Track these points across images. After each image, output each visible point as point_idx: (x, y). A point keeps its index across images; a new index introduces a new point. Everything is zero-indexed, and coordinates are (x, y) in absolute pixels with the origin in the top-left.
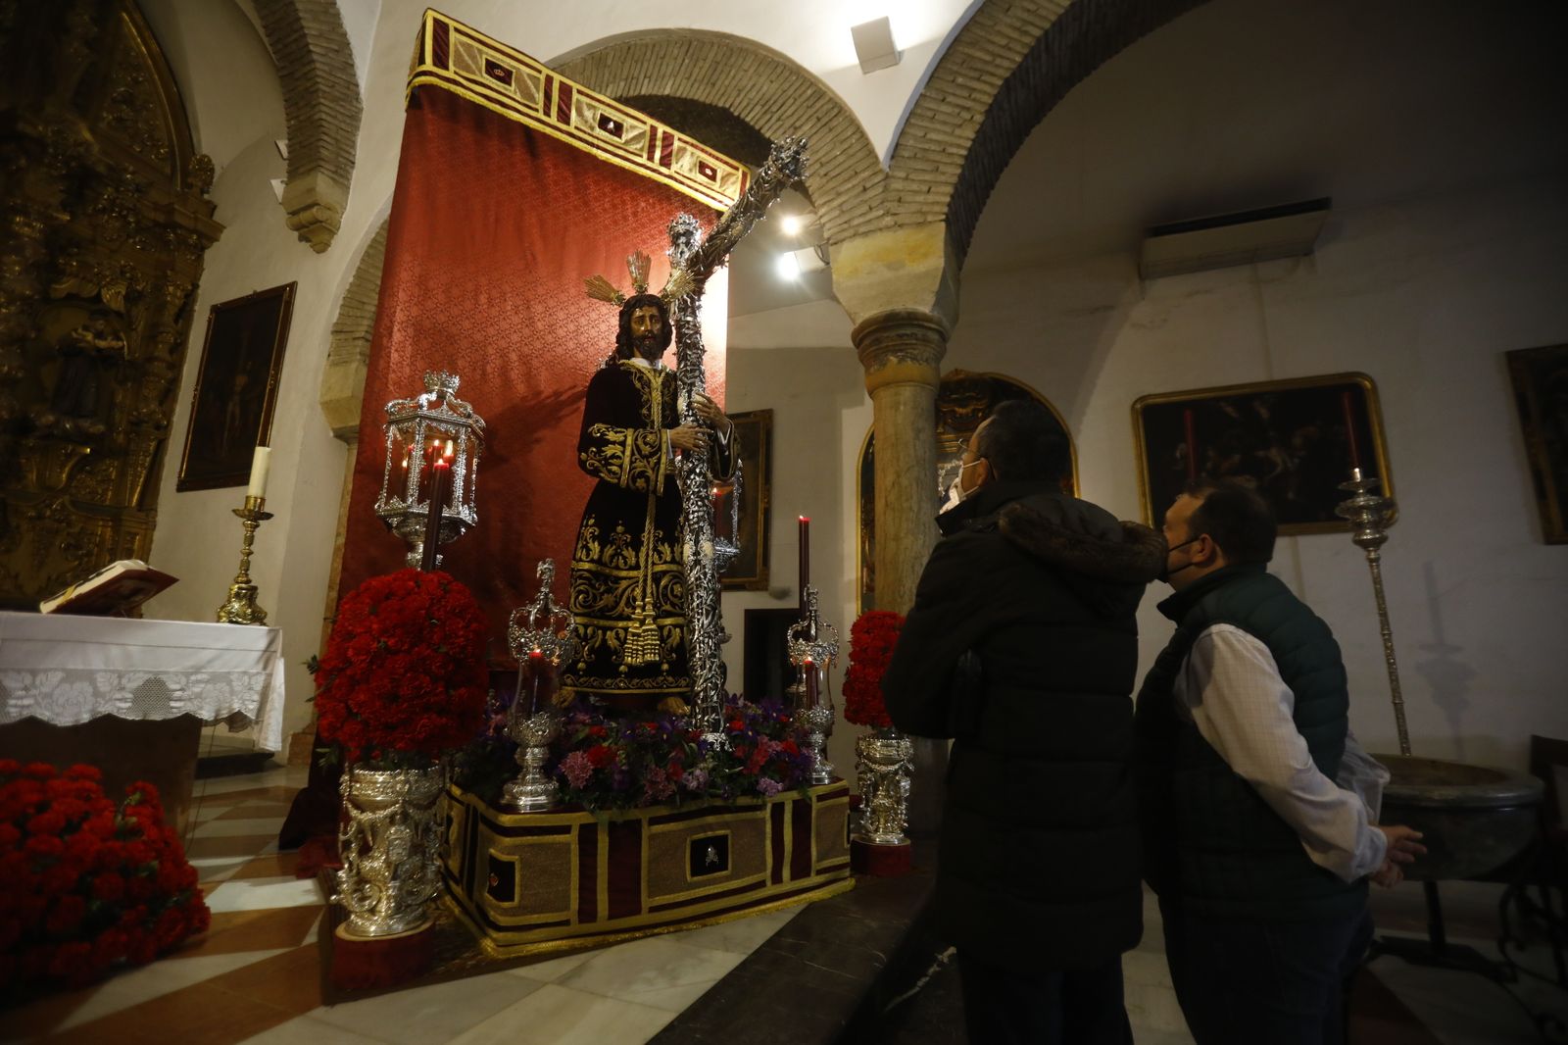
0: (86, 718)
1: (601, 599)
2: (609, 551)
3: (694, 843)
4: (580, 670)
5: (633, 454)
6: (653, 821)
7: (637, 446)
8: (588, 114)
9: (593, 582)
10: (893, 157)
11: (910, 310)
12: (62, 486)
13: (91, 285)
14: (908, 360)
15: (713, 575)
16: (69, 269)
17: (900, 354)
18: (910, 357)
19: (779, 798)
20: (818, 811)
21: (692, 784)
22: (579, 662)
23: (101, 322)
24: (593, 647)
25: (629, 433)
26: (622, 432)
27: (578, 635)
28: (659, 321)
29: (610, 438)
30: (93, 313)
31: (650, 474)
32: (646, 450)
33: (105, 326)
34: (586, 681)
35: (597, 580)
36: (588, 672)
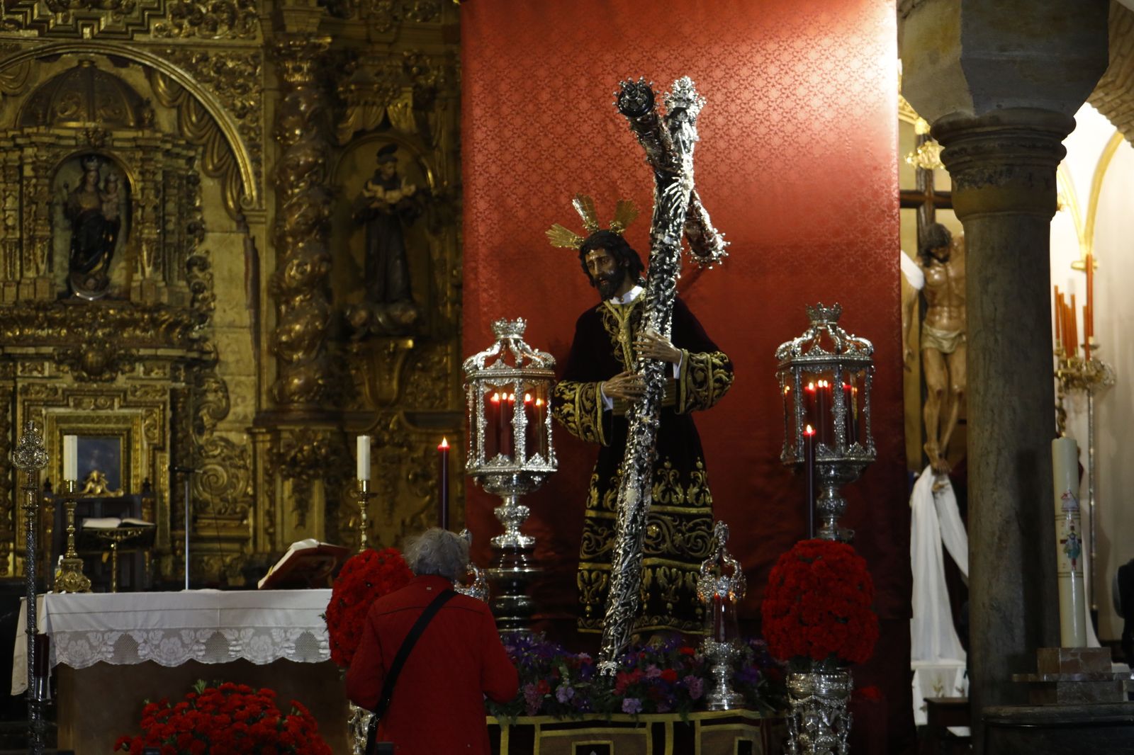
0: (270, 660)
1: (605, 544)
2: (609, 496)
4: (587, 613)
5: (581, 411)
6: (545, 727)
7: (582, 402)
9: (596, 528)
11: (951, 119)
12: (395, 396)
13: (375, 108)
14: (966, 184)
15: (634, 520)
16: (350, 96)
17: (959, 177)
18: (968, 181)
19: (659, 718)
20: (703, 734)
21: (562, 699)
22: (586, 605)
23: (389, 164)
24: (597, 589)
25: (578, 390)
26: (574, 389)
27: (583, 581)
28: (608, 261)
29: (566, 397)
30: (380, 154)
31: (592, 428)
32: (588, 405)
33: (395, 167)
34: (592, 624)
35: (599, 527)
36: (594, 614)
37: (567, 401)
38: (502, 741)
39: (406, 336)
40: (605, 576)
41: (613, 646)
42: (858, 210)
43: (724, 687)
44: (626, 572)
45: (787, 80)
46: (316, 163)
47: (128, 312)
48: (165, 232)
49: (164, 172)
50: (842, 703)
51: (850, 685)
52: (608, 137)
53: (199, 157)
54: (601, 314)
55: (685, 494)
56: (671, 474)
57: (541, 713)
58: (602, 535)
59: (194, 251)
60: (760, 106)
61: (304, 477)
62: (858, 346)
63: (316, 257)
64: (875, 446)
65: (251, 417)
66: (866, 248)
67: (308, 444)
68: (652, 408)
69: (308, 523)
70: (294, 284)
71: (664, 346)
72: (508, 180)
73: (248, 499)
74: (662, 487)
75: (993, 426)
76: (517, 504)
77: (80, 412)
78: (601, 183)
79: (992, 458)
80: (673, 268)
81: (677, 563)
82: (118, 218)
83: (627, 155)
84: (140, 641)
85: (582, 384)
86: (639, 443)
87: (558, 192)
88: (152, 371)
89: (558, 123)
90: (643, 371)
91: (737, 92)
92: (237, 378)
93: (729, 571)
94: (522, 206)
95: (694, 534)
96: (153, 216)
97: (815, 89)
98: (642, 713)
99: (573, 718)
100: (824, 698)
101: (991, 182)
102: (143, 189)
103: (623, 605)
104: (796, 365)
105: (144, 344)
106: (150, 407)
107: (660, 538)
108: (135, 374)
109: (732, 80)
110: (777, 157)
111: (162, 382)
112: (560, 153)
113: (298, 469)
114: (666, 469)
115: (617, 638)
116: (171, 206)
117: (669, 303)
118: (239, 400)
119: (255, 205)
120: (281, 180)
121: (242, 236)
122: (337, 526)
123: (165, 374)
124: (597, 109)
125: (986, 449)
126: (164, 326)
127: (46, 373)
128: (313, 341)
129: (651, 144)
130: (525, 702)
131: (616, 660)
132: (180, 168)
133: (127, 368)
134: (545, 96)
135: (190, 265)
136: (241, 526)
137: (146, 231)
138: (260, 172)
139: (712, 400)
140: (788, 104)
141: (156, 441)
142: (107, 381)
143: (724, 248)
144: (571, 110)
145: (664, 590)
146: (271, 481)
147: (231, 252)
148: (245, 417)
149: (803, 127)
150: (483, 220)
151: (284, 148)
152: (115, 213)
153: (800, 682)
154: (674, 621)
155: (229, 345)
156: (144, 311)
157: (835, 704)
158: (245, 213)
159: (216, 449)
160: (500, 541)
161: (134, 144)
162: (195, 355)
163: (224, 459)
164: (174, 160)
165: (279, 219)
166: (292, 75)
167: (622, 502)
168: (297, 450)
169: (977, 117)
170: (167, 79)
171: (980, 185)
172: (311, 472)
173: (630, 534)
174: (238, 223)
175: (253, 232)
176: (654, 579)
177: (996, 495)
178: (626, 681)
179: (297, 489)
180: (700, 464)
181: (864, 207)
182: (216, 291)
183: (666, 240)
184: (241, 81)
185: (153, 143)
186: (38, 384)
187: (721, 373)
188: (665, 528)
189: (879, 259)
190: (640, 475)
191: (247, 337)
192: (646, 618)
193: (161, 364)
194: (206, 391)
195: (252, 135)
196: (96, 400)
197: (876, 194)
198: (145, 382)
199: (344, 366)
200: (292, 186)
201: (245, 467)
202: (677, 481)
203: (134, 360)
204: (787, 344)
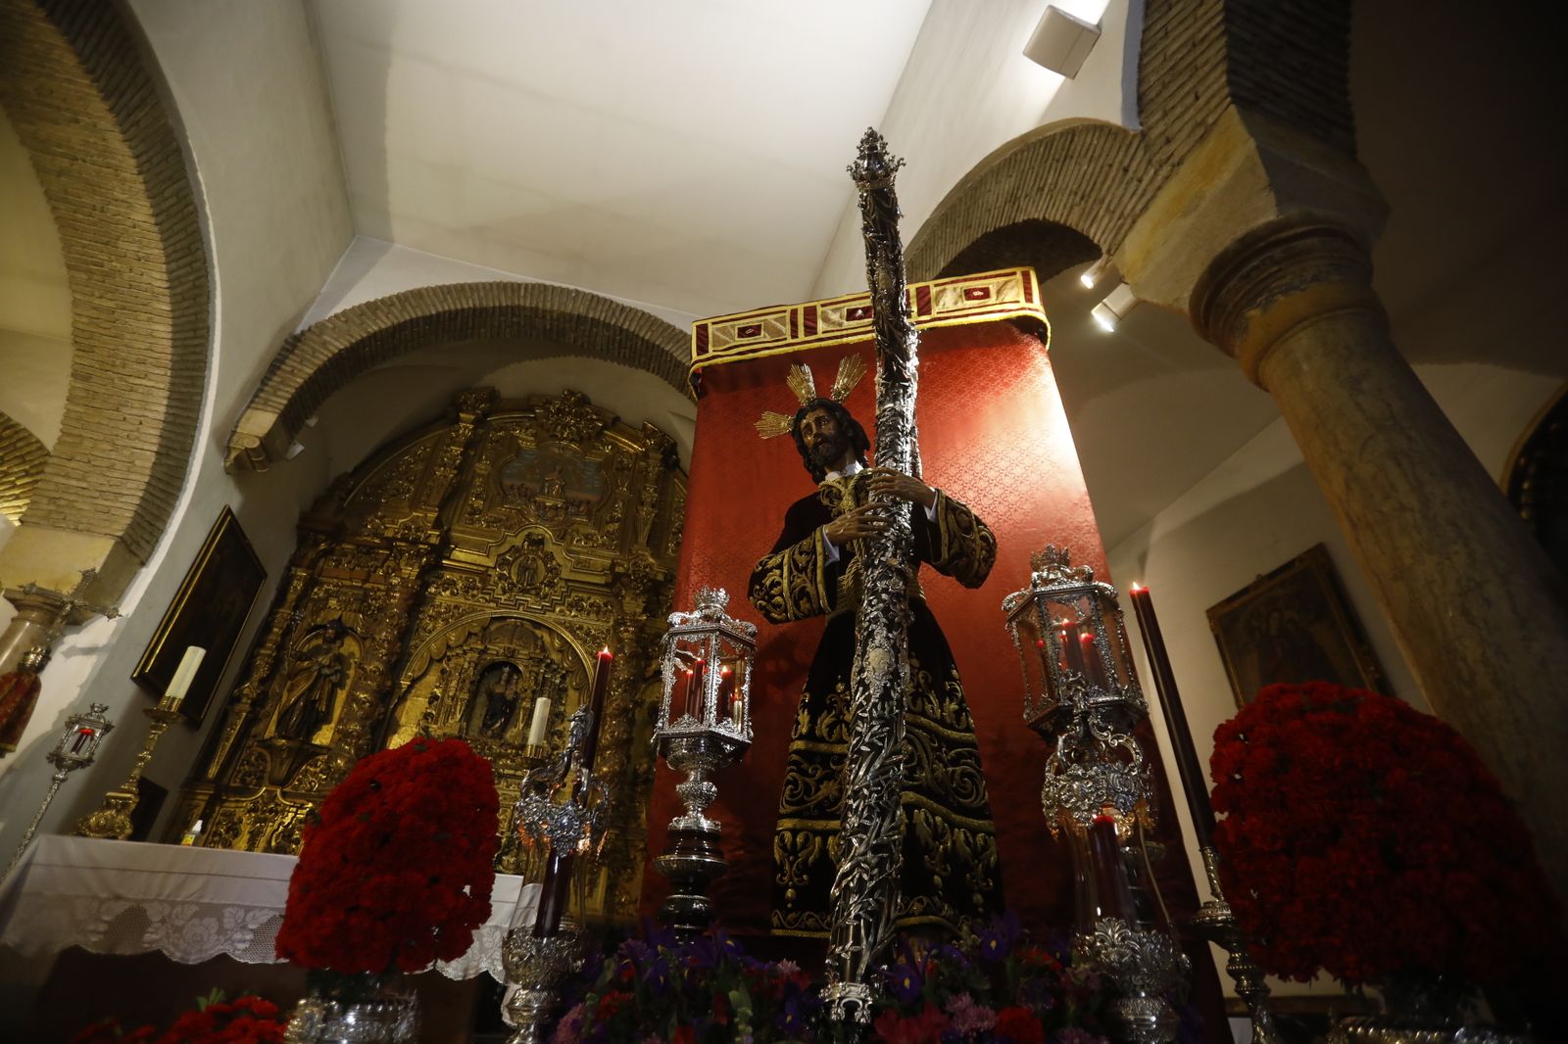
1: (818, 790)
2: (826, 720)
4: (788, 901)
5: (790, 572)
7: (794, 561)
8: (835, 317)
9: (805, 766)
10: (1140, 112)
15: (885, 696)
22: (787, 887)
24: (805, 861)
25: (787, 553)
27: (783, 847)
28: (829, 422)
29: (770, 565)
31: (810, 588)
32: (803, 560)
34: (797, 919)
35: (811, 763)
36: (800, 904)
37: (772, 568)
40: (818, 839)
41: (857, 942)
44: (879, 784)
47: (504, 749)
55: (942, 707)
56: (920, 676)
58: (813, 776)
59: (557, 726)
71: (909, 480)
74: (911, 689)
76: (702, 780)
84: (155, 918)
95: (959, 769)
96: (531, 695)
101: (1318, 282)
103: (875, 849)
104: (1041, 595)
107: (913, 761)
114: (914, 668)
115: (868, 924)
120: (609, 687)
128: (612, 777)
131: (866, 979)
135: (553, 734)
145: (927, 850)
151: (613, 671)
154: (948, 910)
160: (678, 822)
166: (623, 634)
167: (862, 670)
169: (1281, 219)
170: (561, 638)
173: (880, 717)
176: (911, 826)
180: (955, 674)
184: (598, 641)
193: (517, 782)
199: (630, 797)
202: (929, 684)
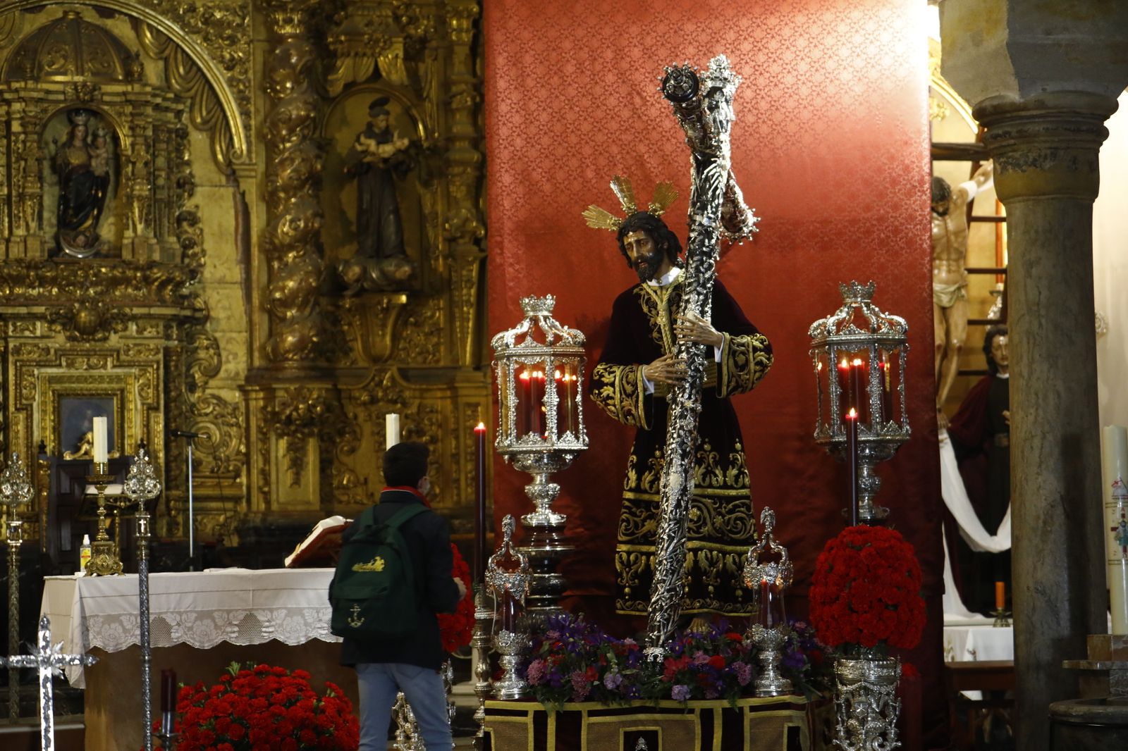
0: (303, 641)
1: (643, 525)
2: (648, 477)
3: (626, 734)
4: (626, 594)
5: (621, 395)
6: (592, 713)
7: (623, 386)
9: (634, 510)
11: (995, 102)
12: (388, 352)
13: (365, 59)
14: (1010, 167)
15: (678, 506)
16: (339, 47)
17: (1002, 160)
18: (1011, 164)
19: (707, 704)
20: (751, 720)
21: (610, 686)
22: (625, 587)
23: (382, 117)
24: (636, 572)
25: (618, 373)
26: (614, 372)
27: (622, 562)
28: (647, 243)
29: (605, 380)
30: (372, 107)
31: (634, 411)
32: (629, 389)
33: (387, 121)
34: (631, 605)
35: (638, 508)
36: (634, 596)
37: (607, 384)
38: (549, 727)
39: (399, 291)
40: (644, 558)
41: (659, 632)
42: (887, 185)
43: (771, 673)
44: (671, 558)
45: (816, 54)
46: (308, 117)
47: (120, 270)
48: (155, 188)
49: (154, 126)
50: (891, 688)
51: (899, 671)
52: (634, 110)
53: (187, 110)
54: (639, 296)
55: (725, 476)
56: (711, 456)
57: (588, 699)
58: (640, 516)
59: (183, 205)
60: (789, 80)
61: (299, 435)
62: (891, 323)
63: (309, 213)
64: (909, 424)
65: (243, 375)
66: (897, 223)
67: (303, 403)
68: (694, 392)
69: (303, 481)
70: (287, 240)
71: (704, 330)
72: (533, 153)
73: (240, 457)
74: (702, 470)
75: (1037, 409)
76: (548, 481)
77: (73, 372)
78: (628, 156)
79: (1037, 442)
80: (712, 250)
81: (718, 546)
82: (107, 173)
83: (654, 128)
84: (173, 624)
85: (622, 367)
86: (682, 427)
87: (584, 165)
88: (145, 330)
89: (584, 95)
90: (684, 355)
91: (765, 65)
92: (228, 335)
93: (776, 558)
94: (548, 180)
95: (733, 516)
96: (144, 172)
97: (844, 63)
98: (690, 699)
99: (620, 704)
100: (873, 684)
101: (1035, 166)
102: (133, 145)
103: (668, 591)
104: (831, 344)
105: (135, 302)
106: (143, 367)
107: (700, 521)
108: (128, 333)
109: (761, 54)
110: (806, 131)
111: (156, 341)
112: (586, 127)
113: (293, 428)
114: (706, 451)
115: (664, 624)
116: (161, 162)
117: (709, 285)
118: (231, 357)
119: (245, 159)
120: (272, 134)
121: (231, 190)
122: (332, 484)
123: (158, 333)
124: (624, 82)
125: (1031, 432)
126: (156, 284)
127: (38, 333)
128: (306, 298)
129: (693, 128)
130: (572, 688)
131: (662, 646)
132: (169, 122)
133: (120, 327)
134: (570, 69)
135: (179, 220)
136: (233, 485)
137: (137, 187)
138: (250, 126)
139: (753, 383)
140: (818, 77)
141: (150, 401)
142: (100, 340)
143: (754, 224)
144: (596, 83)
145: (706, 573)
146: (265, 438)
147: (221, 207)
148: (237, 374)
149: (832, 100)
150: (508, 194)
151: (275, 102)
152: (105, 169)
153: (849, 669)
154: (715, 604)
155: (219, 301)
156: (137, 269)
157: (884, 690)
158: (235, 167)
159: (209, 407)
160: (531, 519)
161: (123, 99)
162: (188, 313)
163: (216, 417)
164: (163, 114)
165: (270, 174)
166: (283, 27)
167: (665, 487)
168: (292, 408)
169: (1022, 100)
170: (154, 31)
171: (1024, 168)
172: (306, 431)
173: (675, 519)
174: (228, 177)
175: (243, 186)
176: (696, 562)
177: (1040, 479)
178: (674, 668)
179: (291, 447)
180: (738, 446)
181: (894, 182)
182: (206, 246)
183: (705, 221)
184: (229, 32)
185: (143, 98)
186: (29, 344)
187: (762, 356)
188: (705, 511)
189: (910, 234)
190: (683, 460)
191: (238, 293)
192: (688, 601)
193: (154, 322)
194: (197, 348)
195: (241, 87)
196: (89, 360)
197: (907, 169)
198: (138, 341)
199: (336, 322)
200: (284, 141)
201: (237, 425)
202: (716, 463)
203: (125, 319)
204: (821, 321)
